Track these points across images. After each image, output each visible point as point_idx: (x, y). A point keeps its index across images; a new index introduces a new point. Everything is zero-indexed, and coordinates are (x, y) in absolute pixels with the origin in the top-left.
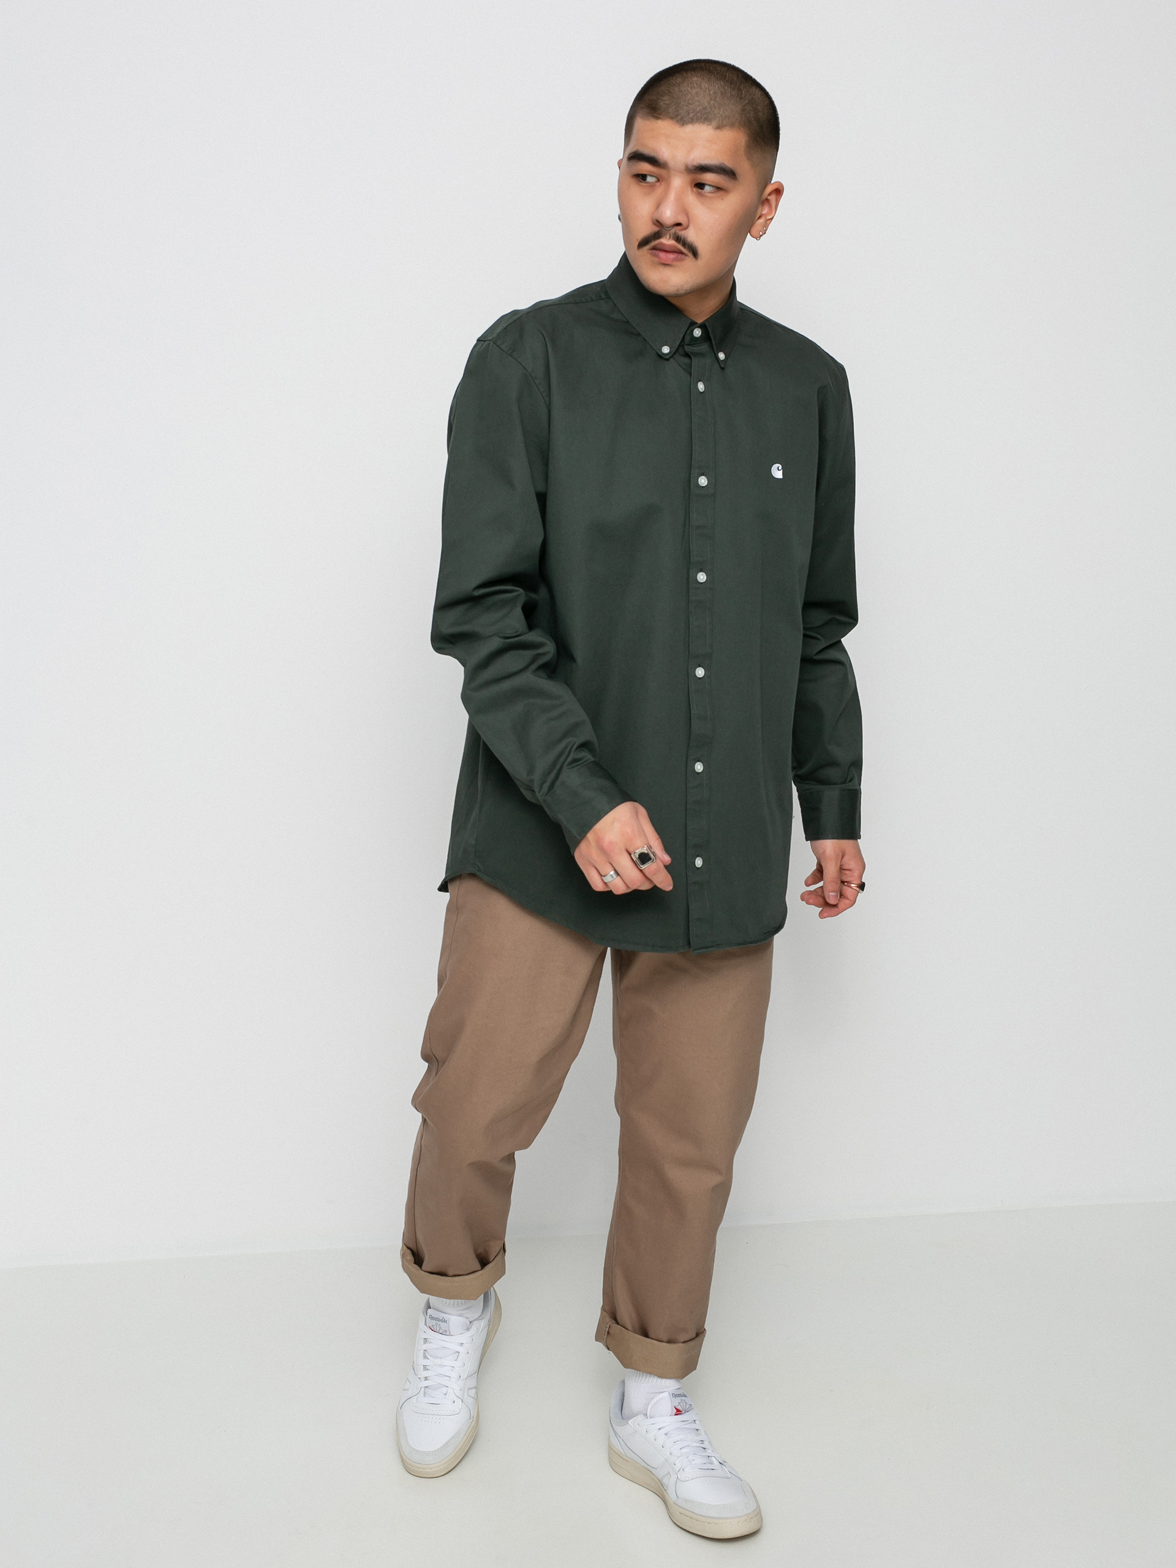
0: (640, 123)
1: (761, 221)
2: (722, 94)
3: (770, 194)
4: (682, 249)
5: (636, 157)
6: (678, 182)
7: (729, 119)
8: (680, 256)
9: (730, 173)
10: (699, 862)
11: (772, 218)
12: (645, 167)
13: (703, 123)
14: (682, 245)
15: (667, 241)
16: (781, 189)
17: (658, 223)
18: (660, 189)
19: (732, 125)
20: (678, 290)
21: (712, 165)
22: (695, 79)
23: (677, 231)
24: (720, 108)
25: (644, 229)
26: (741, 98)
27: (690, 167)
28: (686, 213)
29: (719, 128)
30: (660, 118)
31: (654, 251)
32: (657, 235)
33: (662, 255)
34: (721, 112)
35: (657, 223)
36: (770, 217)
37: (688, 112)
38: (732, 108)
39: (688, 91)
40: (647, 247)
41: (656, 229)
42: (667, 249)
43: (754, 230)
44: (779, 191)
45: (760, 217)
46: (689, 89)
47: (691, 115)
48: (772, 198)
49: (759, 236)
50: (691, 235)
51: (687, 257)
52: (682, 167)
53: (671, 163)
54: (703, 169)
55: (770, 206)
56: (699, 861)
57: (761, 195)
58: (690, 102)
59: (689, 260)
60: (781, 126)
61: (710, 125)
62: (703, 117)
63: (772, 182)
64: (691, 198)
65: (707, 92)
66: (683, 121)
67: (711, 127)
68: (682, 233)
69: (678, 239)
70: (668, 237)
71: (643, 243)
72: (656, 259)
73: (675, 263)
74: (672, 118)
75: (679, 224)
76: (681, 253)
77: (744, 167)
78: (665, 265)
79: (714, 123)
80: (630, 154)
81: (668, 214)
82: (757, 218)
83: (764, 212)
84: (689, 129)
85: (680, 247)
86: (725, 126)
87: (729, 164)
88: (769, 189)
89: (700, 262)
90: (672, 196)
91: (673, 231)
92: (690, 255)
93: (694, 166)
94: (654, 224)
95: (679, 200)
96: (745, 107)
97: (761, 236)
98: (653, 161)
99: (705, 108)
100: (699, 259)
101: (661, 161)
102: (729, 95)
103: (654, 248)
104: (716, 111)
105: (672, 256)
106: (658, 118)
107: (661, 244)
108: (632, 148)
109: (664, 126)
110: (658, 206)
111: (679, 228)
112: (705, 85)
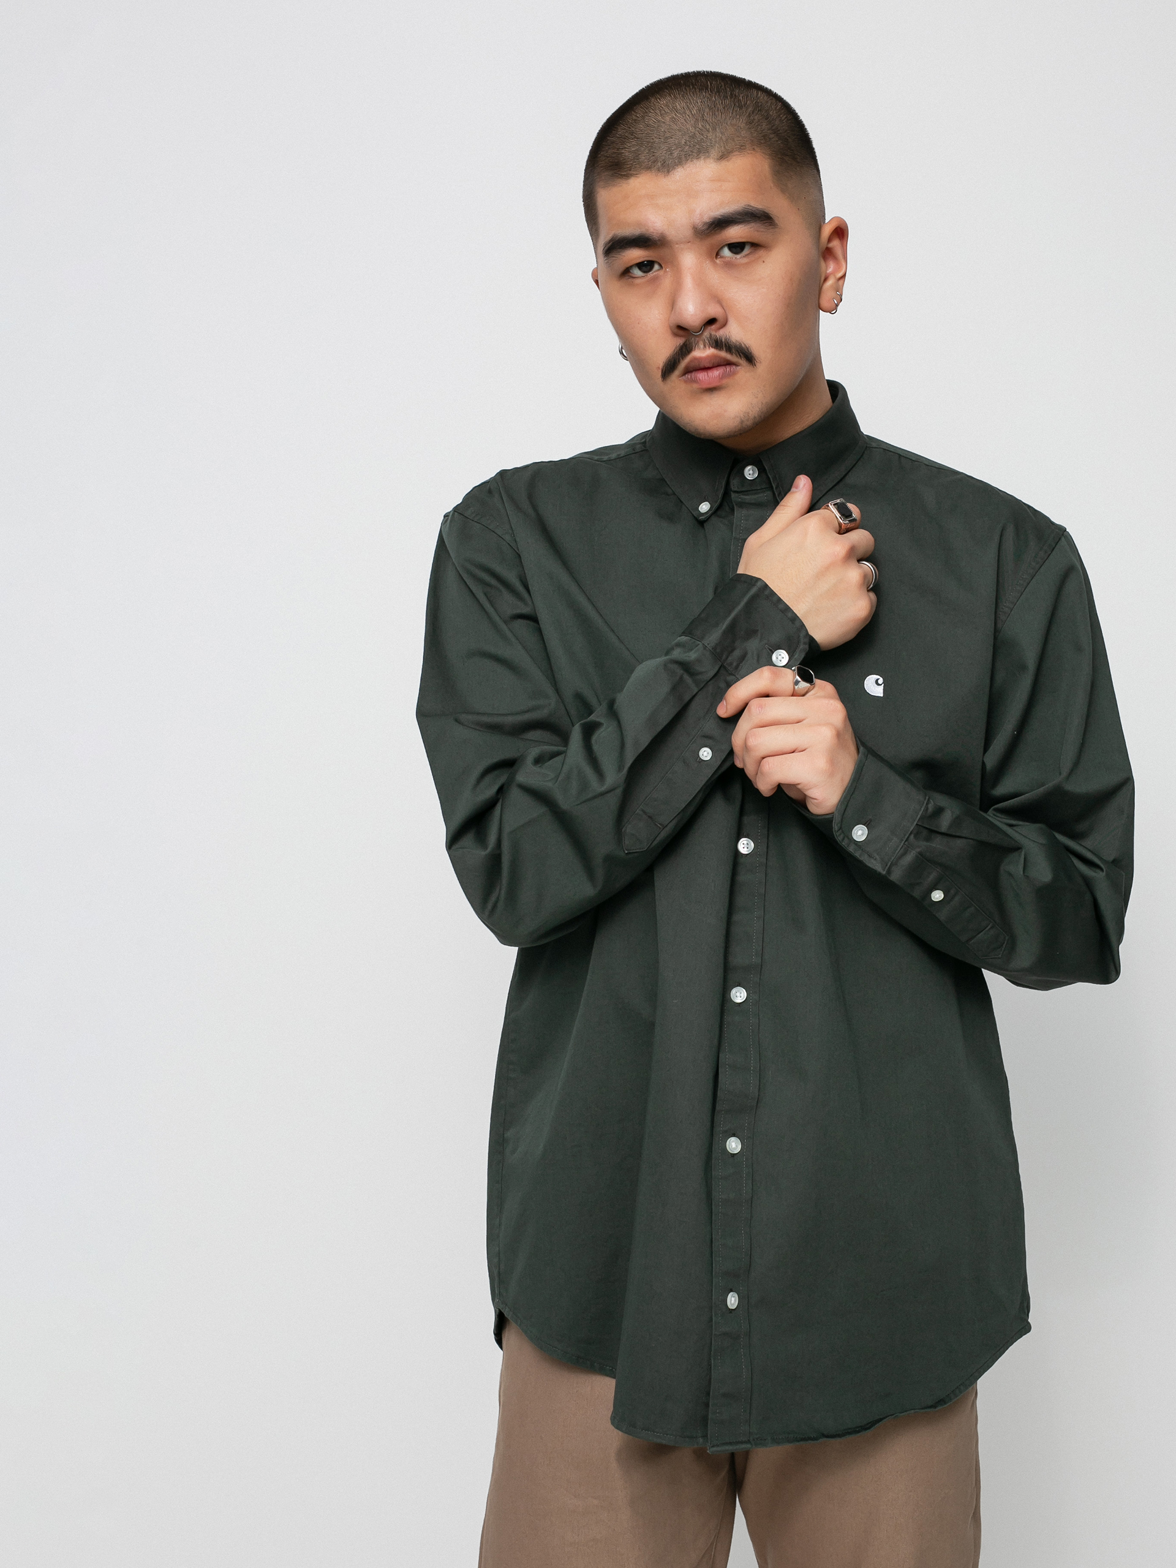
0: (605, 196)
1: (830, 282)
2: (710, 109)
3: (830, 240)
4: (728, 356)
5: (614, 247)
6: (689, 260)
7: (734, 140)
8: (728, 368)
9: (762, 217)
10: (732, 1301)
11: (844, 276)
12: (636, 255)
13: (698, 158)
14: (726, 351)
15: (702, 352)
16: (843, 227)
17: (681, 329)
18: (666, 279)
19: (742, 148)
20: (742, 422)
21: (732, 214)
22: (663, 102)
23: (713, 333)
24: (714, 129)
25: (662, 348)
26: (741, 107)
27: (700, 226)
28: (719, 301)
29: (723, 157)
30: (632, 175)
31: (689, 376)
32: (684, 350)
33: (701, 376)
34: (719, 134)
35: (681, 332)
36: (840, 275)
37: (669, 150)
38: (734, 124)
39: (659, 121)
40: (677, 373)
41: (680, 341)
42: (707, 365)
43: (825, 301)
44: (841, 232)
45: (826, 280)
46: (660, 118)
47: (676, 154)
48: (835, 244)
49: (834, 306)
50: (734, 332)
51: (739, 368)
52: (688, 233)
53: (672, 234)
54: (720, 223)
55: (835, 258)
56: (733, 1299)
57: (819, 242)
58: (668, 135)
59: (743, 372)
60: (812, 136)
61: (708, 157)
62: (696, 150)
63: (827, 221)
64: (715, 276)
65: (688, 112)
66: (666, 167)
67: (712, 161)
68: (722, 334)
69: (718, 344)
70: (702, 346)
71: (669, 368)
72: (695, 386)
73: (724, 381)
74: (649, 168)
75: (712, 321)
76: (729, 363)
77: (778, 205)
78: (711, 390)
79: (714, 153)
80: (606, 245)
81: (692, 310)
82: (822, 281)
83: (830, 270)
84: (680, 174)
85: (723, 354)
86: (732, 152)
87: (757, 204)
88: (827, 231)
89: (762, 368)
90: (688, 282)
91: (706, 334)
92: (743, 362)
93: (705, 223)
94: (675, 335)
95: (701, 282)
96: (752, 118)
97: (837, 305)
98: (642, 241)
99: (693, 136)
100: (757, 364)
101: (655, 236)
102: (721, 107)
103: (688, 371)
104: (710, 135)
105: (716, 373)
106: (627, 176)
107: (695, 359)
108: (605, 237)
109: (640, 184)
110: (673, 303)
111: (713, 327)
112: (679, 104)
